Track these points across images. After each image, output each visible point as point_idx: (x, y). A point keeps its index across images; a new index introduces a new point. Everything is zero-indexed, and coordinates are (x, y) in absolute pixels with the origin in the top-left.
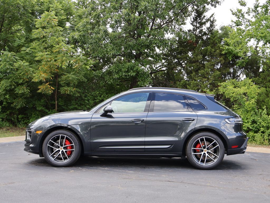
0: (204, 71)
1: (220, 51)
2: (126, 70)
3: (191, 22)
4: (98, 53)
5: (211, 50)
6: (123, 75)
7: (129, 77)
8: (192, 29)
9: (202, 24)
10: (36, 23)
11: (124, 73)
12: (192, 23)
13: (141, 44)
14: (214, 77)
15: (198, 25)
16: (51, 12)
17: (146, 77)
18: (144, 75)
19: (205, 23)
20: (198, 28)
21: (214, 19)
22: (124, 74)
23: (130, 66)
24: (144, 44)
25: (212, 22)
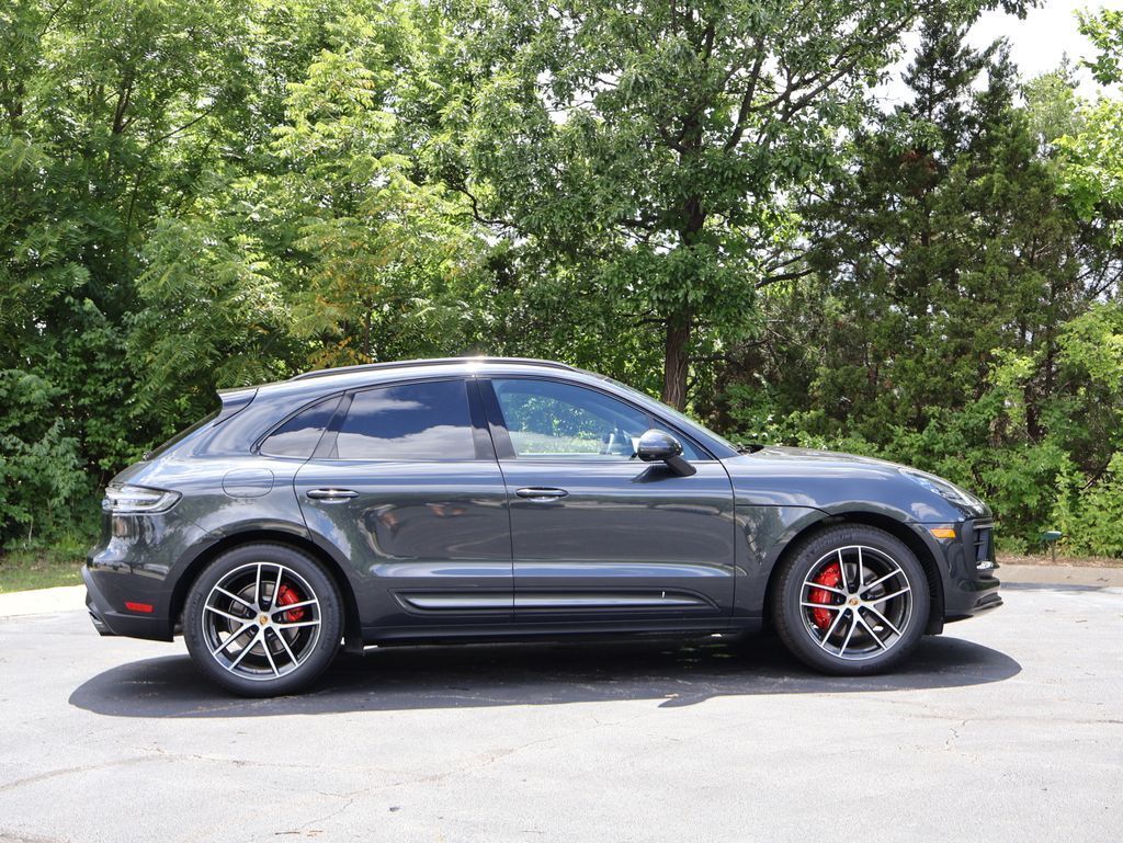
0: (981, 274)
1: (1042, 191)
2: (667, 280)
3: (909, 75)
4: (551, 211)
5: (1006, 187)
6: (654, 298)
7: (677, 306)
8: (911, 102)
9: (954, 83)
10: (289, 101)
11: (657, 289)
12: (912, 79)
13: (722, 173)
14: (1024, 296)
15: (938, 88)
16: (346, 52)
17: (743, 303)
18: (737, 296)
19: (964, 79)
20: (940, 97)
21: (1008, 61)
22: (658, 298)
23: (682, 262)
24: (733, 171)
25: (998, 74)
